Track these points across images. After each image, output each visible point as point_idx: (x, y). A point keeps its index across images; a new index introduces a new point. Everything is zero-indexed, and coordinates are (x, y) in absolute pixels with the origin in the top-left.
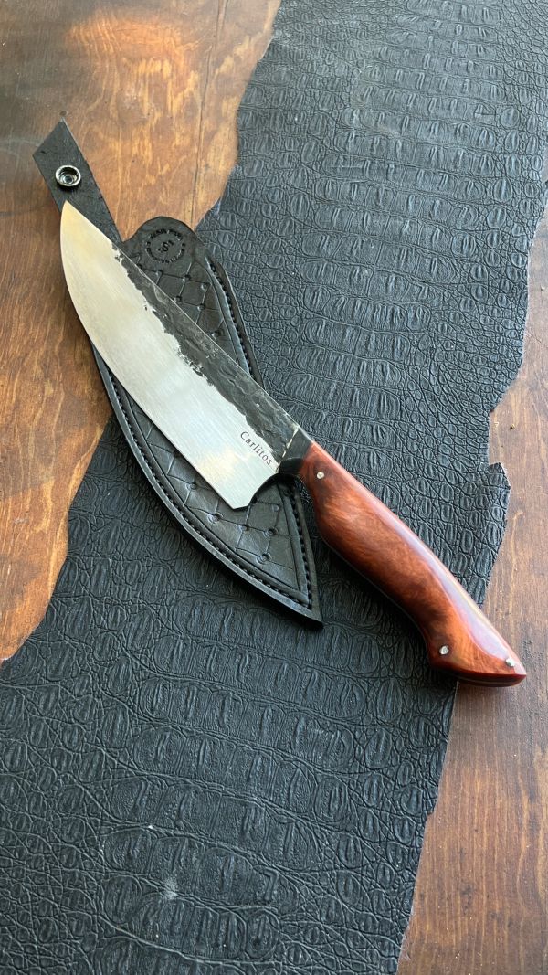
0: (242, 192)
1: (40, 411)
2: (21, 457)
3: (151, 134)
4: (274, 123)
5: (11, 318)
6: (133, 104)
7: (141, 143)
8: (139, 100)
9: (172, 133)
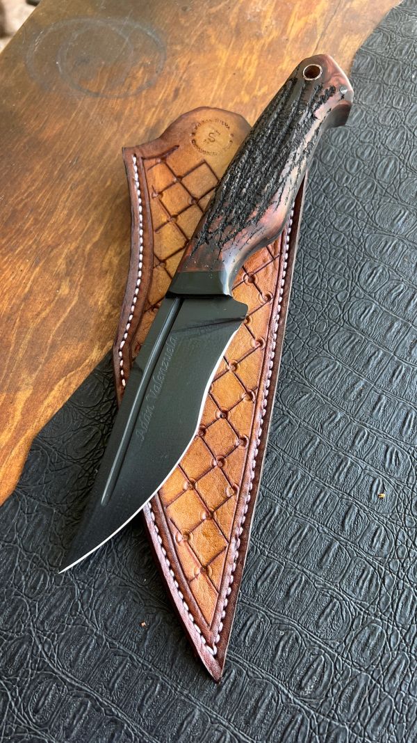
0: (333, 139)
1: (48, 311)
2: (10, 354)
3: (262, 50)
4: (389, 75)
5: (58, 203)
6: (254, 17)
7: (249, 58)
8: (262, 14)
9: (282, 56)
